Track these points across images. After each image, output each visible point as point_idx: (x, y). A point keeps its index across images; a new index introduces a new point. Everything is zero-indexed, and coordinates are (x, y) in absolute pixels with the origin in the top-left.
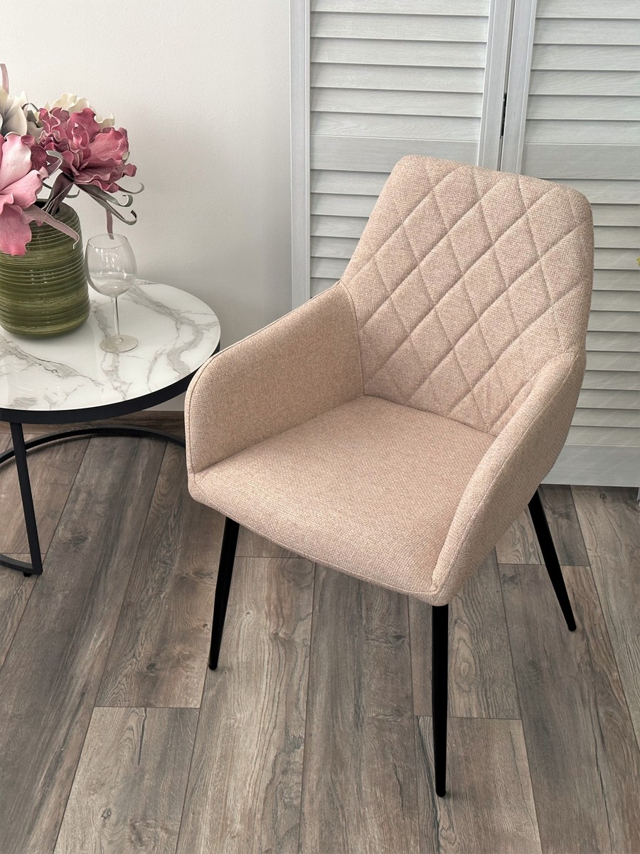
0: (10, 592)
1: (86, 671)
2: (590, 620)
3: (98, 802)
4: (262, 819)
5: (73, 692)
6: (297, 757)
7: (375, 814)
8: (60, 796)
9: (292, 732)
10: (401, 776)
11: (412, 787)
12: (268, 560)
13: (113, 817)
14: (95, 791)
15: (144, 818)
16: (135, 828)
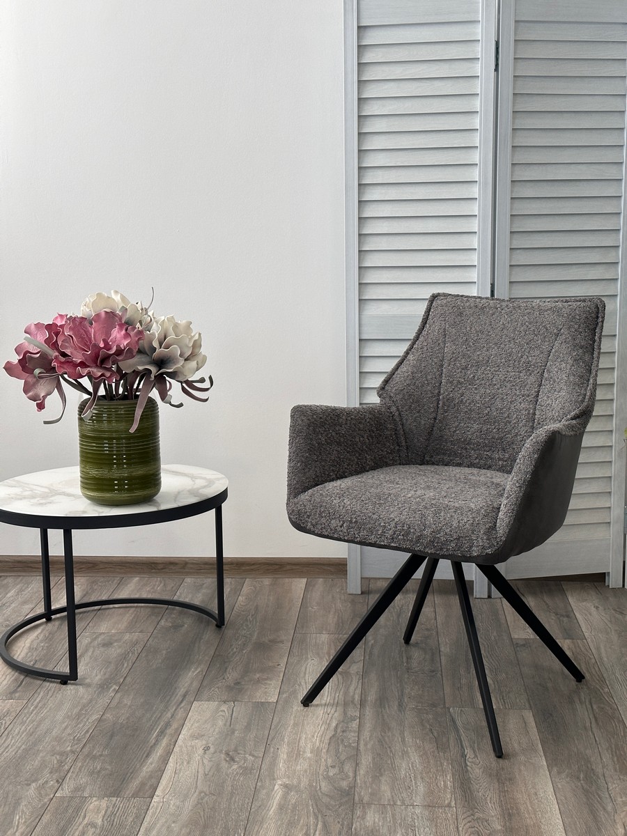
0: (125, 651)
1: (187, 684)
2: (586, 664)
3: (200, 744)
4: (328, 751)
5: (177, 694)
6: (355, 724)
7: (416, 750)
8: (170, 740)
9: (349, 713)
10: (436, 734)
11: (444, 740)
12: (327, 636)
13: (212, 750)
14: (197, 738)
15: (236, 750)
16: (228, 755)
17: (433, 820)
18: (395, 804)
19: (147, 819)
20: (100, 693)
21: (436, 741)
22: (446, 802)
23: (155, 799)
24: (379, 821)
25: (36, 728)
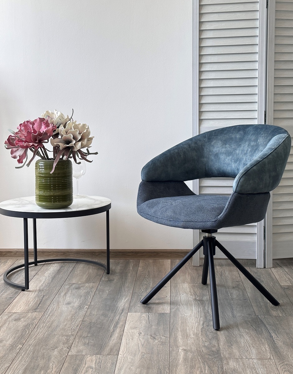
0: (88, 291)
4: (202, 334)
7: (246, 334)
10: (254, 327)
11: (260, 330)
13: (143, 334)
14: (134, 329)
15: (155, 334)
16: (152, 336)
17: (264, 365)
18: (242, 358)
19: (118, 364)
20: (80, 309)
21: (256, 330)
22: (268, 357)
23: (120, 356)
24: (237, 365)
25: (51, 325)
